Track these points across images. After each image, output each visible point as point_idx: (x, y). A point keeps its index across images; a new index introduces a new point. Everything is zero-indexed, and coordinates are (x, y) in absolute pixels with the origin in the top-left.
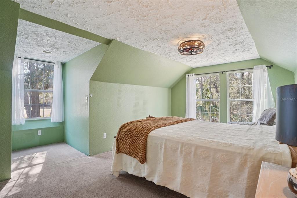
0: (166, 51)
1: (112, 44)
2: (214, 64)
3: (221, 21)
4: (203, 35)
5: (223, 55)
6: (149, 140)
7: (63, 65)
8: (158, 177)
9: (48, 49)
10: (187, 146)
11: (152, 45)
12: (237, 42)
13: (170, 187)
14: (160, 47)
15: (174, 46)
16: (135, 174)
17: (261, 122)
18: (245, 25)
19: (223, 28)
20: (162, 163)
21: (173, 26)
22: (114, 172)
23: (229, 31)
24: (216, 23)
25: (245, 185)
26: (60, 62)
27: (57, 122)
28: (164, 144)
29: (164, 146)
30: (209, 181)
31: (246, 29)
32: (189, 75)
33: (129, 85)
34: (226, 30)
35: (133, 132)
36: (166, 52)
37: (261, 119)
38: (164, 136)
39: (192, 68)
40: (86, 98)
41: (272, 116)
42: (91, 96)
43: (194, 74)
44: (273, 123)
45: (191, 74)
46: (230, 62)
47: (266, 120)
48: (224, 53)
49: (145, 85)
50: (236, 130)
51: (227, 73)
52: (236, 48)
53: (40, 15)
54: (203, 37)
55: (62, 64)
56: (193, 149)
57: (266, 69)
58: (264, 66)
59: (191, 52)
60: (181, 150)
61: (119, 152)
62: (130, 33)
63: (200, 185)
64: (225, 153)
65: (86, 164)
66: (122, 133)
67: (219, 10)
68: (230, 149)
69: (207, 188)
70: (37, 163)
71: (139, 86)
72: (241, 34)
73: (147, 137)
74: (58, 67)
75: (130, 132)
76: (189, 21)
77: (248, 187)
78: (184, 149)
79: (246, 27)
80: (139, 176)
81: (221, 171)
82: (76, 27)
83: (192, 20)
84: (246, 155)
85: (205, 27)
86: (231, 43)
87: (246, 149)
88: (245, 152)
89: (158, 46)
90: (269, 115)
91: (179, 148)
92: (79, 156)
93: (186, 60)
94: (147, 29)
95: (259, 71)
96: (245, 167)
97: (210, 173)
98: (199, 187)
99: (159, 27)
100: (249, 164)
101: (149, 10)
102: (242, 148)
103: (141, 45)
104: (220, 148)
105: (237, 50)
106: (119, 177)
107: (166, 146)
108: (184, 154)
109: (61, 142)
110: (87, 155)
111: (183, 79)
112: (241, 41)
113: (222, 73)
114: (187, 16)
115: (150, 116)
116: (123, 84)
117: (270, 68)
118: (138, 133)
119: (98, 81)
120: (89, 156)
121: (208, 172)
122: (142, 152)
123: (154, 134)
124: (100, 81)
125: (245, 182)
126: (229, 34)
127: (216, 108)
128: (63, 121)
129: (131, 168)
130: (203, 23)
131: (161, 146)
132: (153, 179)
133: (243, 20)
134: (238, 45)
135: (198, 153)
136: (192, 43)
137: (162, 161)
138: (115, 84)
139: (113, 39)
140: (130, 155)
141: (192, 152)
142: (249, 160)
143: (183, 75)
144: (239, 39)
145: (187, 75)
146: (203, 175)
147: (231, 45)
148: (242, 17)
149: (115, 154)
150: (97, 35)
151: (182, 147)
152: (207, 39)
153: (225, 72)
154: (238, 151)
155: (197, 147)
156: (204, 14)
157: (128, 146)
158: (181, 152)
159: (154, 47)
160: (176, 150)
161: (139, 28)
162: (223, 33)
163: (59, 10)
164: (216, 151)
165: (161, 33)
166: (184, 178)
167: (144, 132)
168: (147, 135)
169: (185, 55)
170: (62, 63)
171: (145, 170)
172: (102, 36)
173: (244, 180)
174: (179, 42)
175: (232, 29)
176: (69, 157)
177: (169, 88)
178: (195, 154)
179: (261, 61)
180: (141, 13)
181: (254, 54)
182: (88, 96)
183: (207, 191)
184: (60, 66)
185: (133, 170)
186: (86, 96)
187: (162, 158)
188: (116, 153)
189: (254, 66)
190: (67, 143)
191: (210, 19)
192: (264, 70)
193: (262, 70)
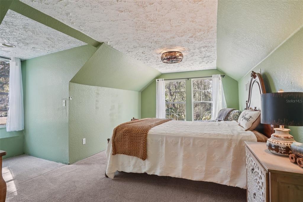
0: (147, 57)
1: (101, 47)
2: (181, 71)
3: (202, 40)
4: (184, 48)
5: (191, 64)
6: (149, 138)
7: (23, 62)
8: (160, 169)
9: (13, 42)
10: (186, 139)
11: (137, 52)
12: (206, 56)
13: (172, 175)
14: (144, 53)
15: (157, 54)
16: (135, 171)
17: (219, 119)
18: (216, 45)
19: (200, 45)
20: (163, 156)
21: (165, 38)
22: (109, 174)
23: (204, 47)
24: (198, 41)
25: (231, 160)
26: (19, 58)
27: (15, 131)
28: (165, 140)
29: (165, 141)
30: (205, 163)
31: (215, 48)
32: (159, 79)
33: (106, 88)
34: (202, 46)
35: (131, 133)
36: (146, 59)
37: (219, 117)
38: (163, 133)
39: (161, 73)
40: (64, 101)
41: (226, 114)
42: (71, 99)
43: (163, 79)
44: (227, 120)
45: (161, 79)
46: (194, 70)
47: (223, 118)
48: (193, 63)
49: (121, 89)
50: (211, 126)
51: (192, 80)
52: (203, 60)
53: (35, 8)
54: (183, 50)
55: (21, 61)
56: (192, 141)
57: (221, 78)
58: (220, 75)
59: (172, 61)
60: (181, 143)
61: (115, 154)
62: (123, 39)
63: (199, 167)
64: (216, 141)
65: (70, 172)
66: (118, 134)
67: (203, 32)
68: (220, 137)
69: (204, 169)
70: (9, 180)
71: (115, 89)
72: (211, 51)
73: (147, 136)
74: (16, 65)
75: (128, 133)
76: (179, 36)
77: (233, 161)
78: (183, 141)
79: (216, 46)
80: (139, 172)
81: (214, 154)
82: (70, 26)
83: (182, 36)
84: (231, 139)
85: (188, 43)
86: (201, 56)
87: (230, 136)
88: (229, 138)
89: (143, 53)
90: (224, 113)
91: (179, 142)
92: (56, 166)
93: (160, 66)
94: (141, 38)
95: (216, 79)
96: (231, 148)
97: (206, 157)
98: (197, 169)
99: (152, 38)
100: (233, 146)
101: (152, 24)
102: (227, 136)
103: (128, 50)
104: (212, 137)
105: (203, 61)
106: (114, 179)
107: (167, 141)
108: (184, 146)
109: (20, 155)
110: (66, 164)
111: (153, 83)
112: (209, 55)
113: (187, 79)
114: (179, 33)
115: (134, 118)
116: (100, 87)
117: (223, 77)
118: (137, 133)
119: (77, 83)
120: (69, 164)
121: (205, 157)
122: (144, 149)
123: (153, 132)
124: (79, 83)
125: (231, 158)
126: (203, 49)
127: (172, 111)
128: (23, 129)
129: (130, 166)
130: (189, 40)
131: (162, 142)
132: (154, 173)
133: (216, 42)
134: (206, 58)
135: (196, 143)
136: (173, 54)
137: (164, 155)
138: (93, 87)
139: (103, 43)
140: (130, 154)
141: (191, 143)
142: (233, 143)
143: (154, 79)
144: (208, 54)
145: (157, 80)
146: (201, 159)
147: (201, 57)
148: (216, 40)
149: (111, 157)
150: (89, 37)
151: (182, 141)
152: (185, 51)
153: (190, 78)
154: (225, 138)
155: (195, 139)
156: (192, 33)
157: (127, 147)
158: (181, 144)
159: (138, 54)
160: (177, 143)
161: (134, 36)
162: (199, 48)
163: (62, 9)
164: (210, 139)
165: (151, 43)
166: (185, 165)
167: (143, 132)
168: (147, 134)
169: (165, 63)
170: (21, 59)
171: (146, 166)
172: (93, 38)
173: (230, 157)
174: (162, 52)
175: (207, 46)
176: (44, 169)
177: (140, 91)
178: (194, 144)
179: (217, 71)
180: (144, 25)
181: (213, 65)
182: (66, 99)
183: (204, 171)
184: (19, 63)
185: (132, 168)
186: (63, 99)
187: (164, 151)
188: (113, 154)
189: (213, 75)
190: (29, 155)
191: (195, 37)
192: (219, 79)
193: (218, 78)
